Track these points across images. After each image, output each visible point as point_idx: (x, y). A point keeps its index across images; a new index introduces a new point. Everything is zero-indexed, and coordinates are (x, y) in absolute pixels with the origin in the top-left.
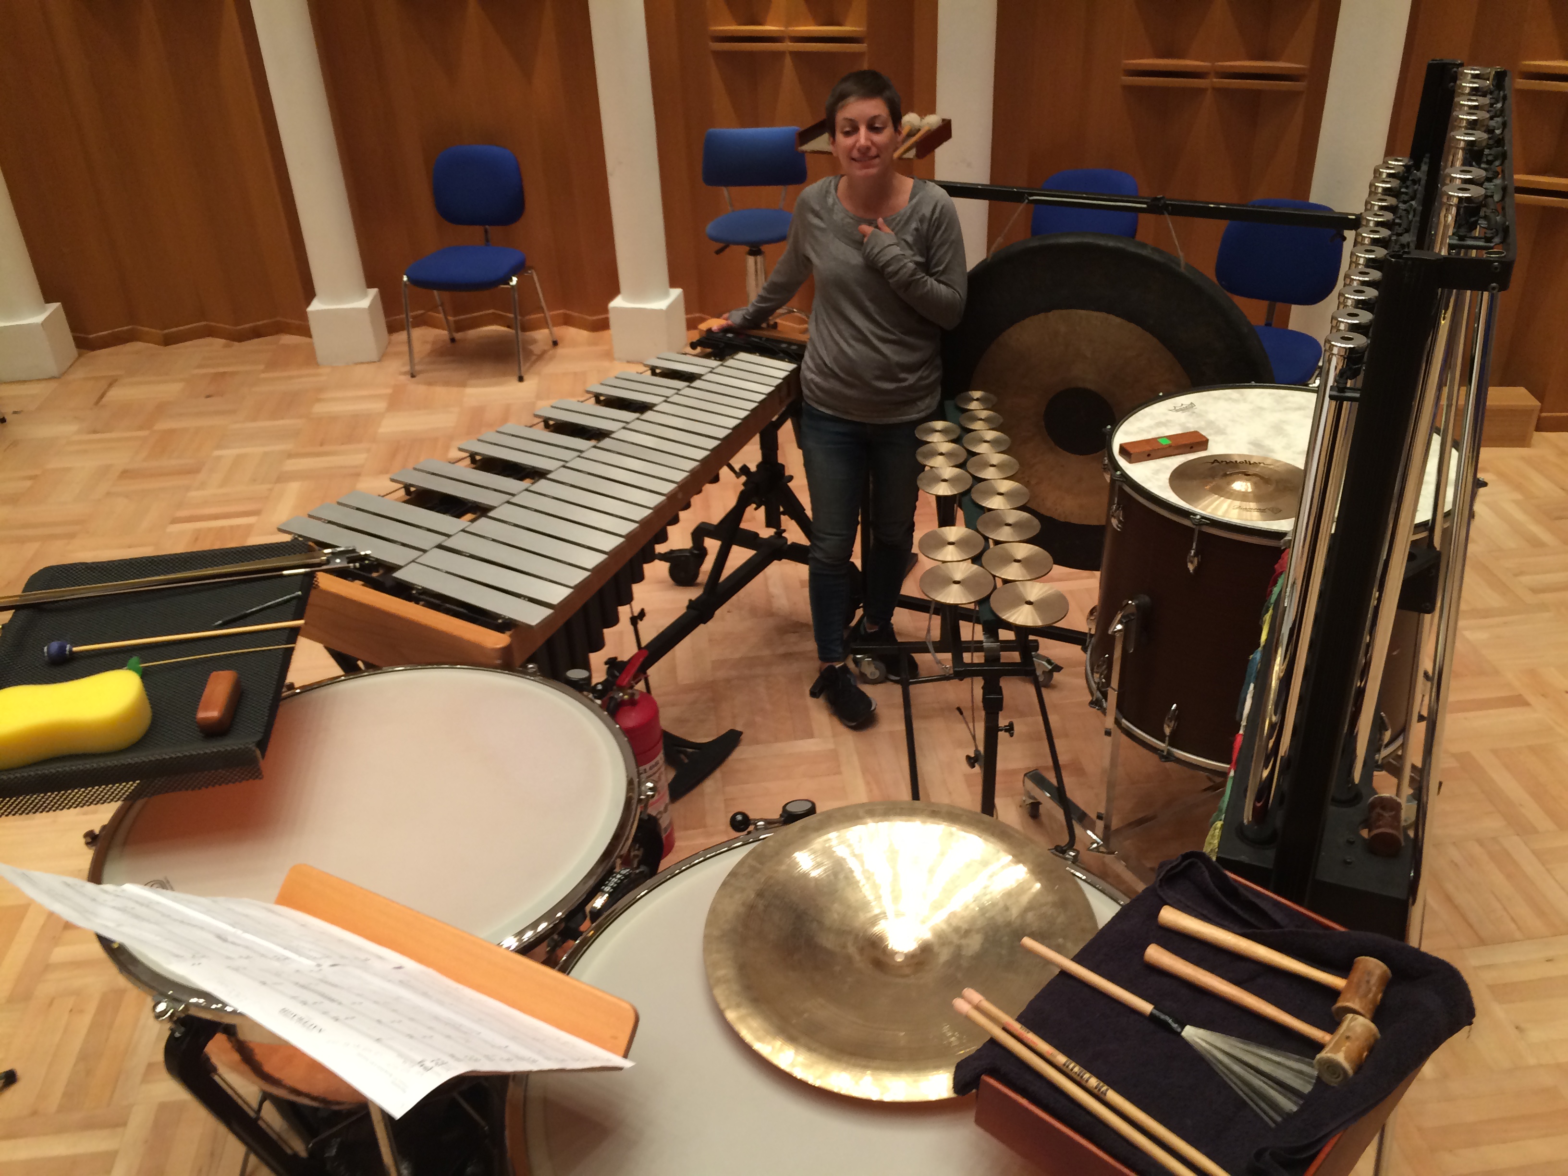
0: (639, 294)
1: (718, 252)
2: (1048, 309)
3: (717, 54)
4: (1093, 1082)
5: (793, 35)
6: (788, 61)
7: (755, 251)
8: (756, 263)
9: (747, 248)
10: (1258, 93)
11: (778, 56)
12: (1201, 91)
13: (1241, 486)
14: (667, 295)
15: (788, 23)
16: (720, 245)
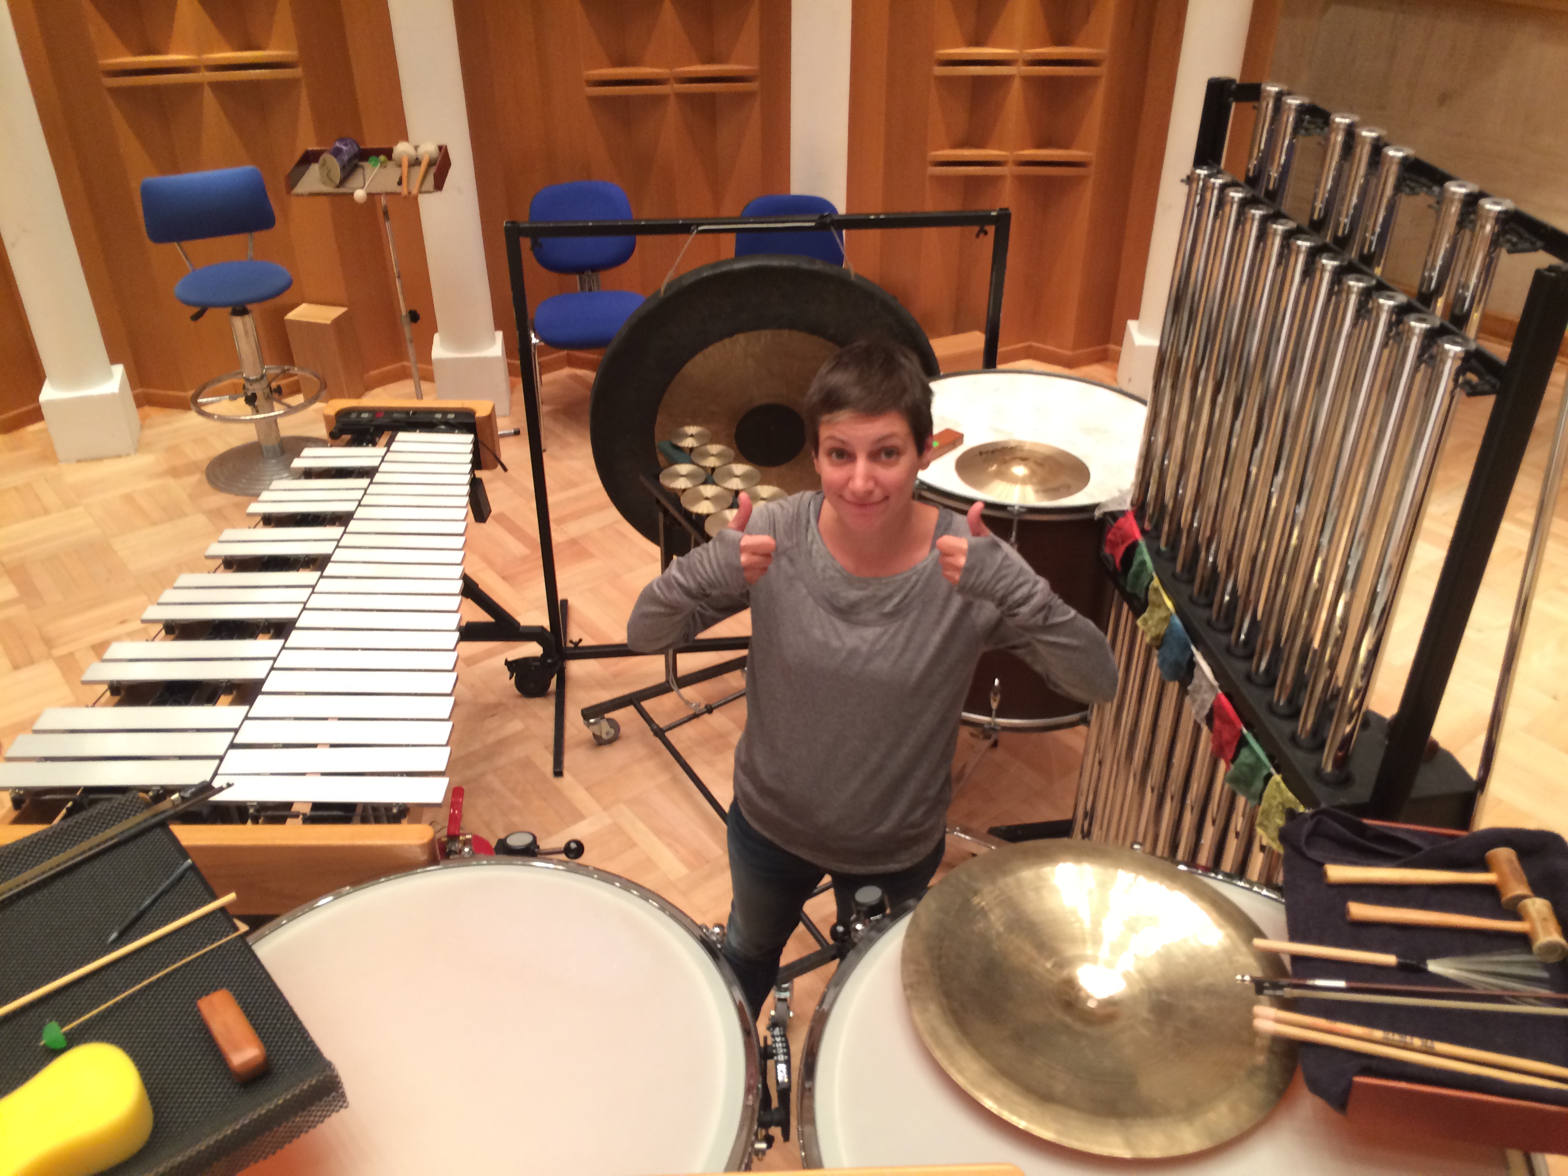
0: (76, 377)
1: (196, 317)
2: (731, 334)
3: (115, 92)
4: (1417, 1042)
5: (211, 63)
6: (208, 93)
7: (240, 310)
8: (244, 324)
9: (230, 309)
10: (712, 96)
11: (195, 88)
12: (663, 98)
13: (1020, 470)
14: (110, 375)
15: (200, 51)
16: (195, 310)
